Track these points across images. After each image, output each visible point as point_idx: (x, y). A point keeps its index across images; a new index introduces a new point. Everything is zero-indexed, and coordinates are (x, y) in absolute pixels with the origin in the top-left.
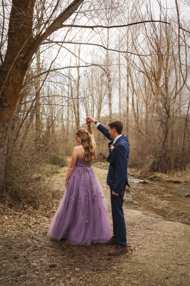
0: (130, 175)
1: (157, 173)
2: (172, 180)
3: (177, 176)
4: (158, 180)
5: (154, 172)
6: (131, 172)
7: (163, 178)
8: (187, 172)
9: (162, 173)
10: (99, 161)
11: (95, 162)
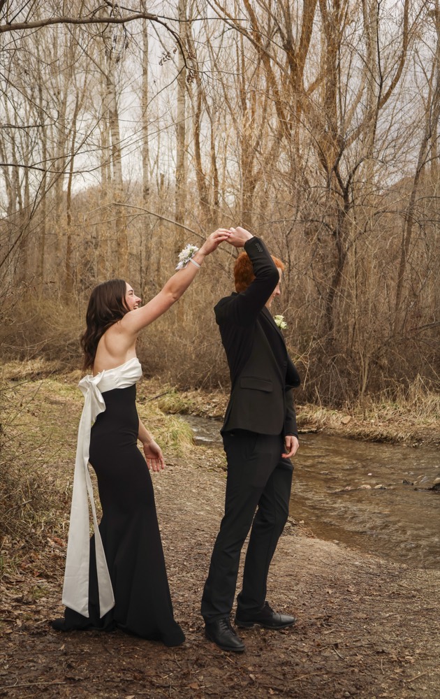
0: (210, 418)
1: (311, 408)
2: (367, 430)
3: (380, 417)
4: (315, 432)
5: (299, 404)
6: (214, 405)
7: (333, 426)
8: (415, 405)
9: (326, 409)
10: (78, 365)
11: (63, 368)
